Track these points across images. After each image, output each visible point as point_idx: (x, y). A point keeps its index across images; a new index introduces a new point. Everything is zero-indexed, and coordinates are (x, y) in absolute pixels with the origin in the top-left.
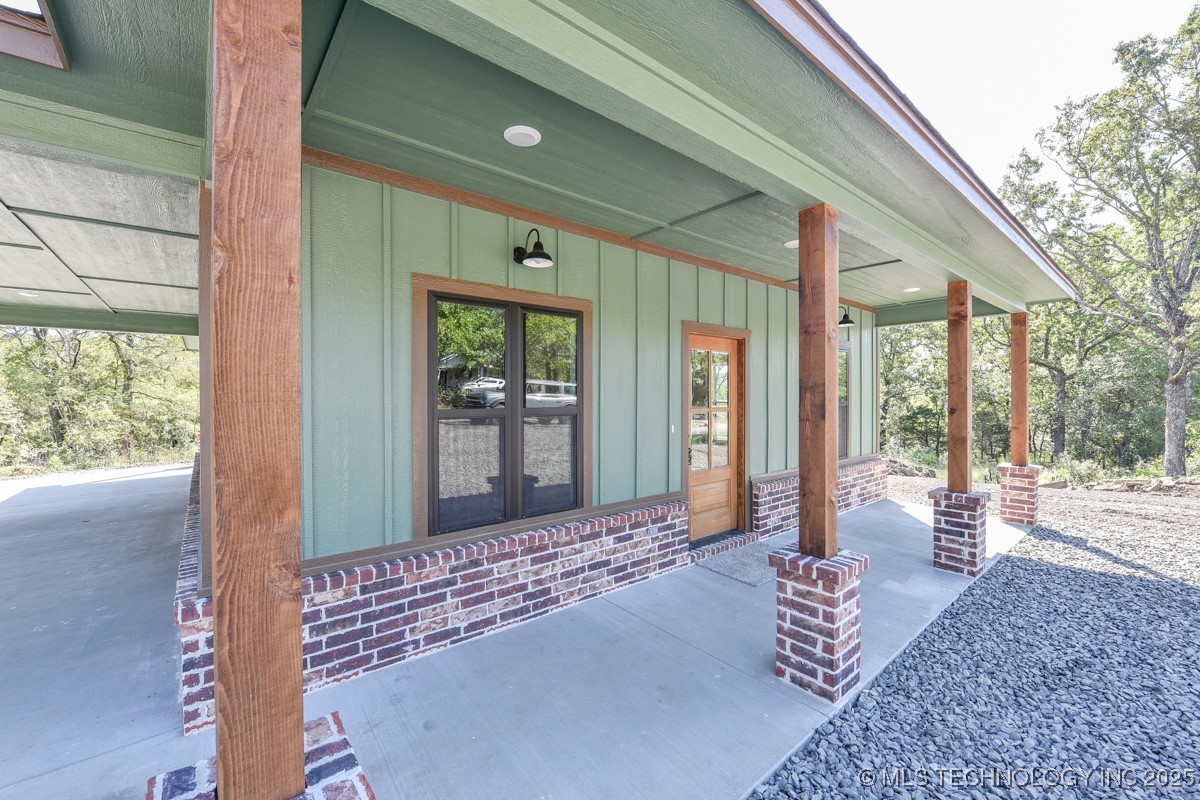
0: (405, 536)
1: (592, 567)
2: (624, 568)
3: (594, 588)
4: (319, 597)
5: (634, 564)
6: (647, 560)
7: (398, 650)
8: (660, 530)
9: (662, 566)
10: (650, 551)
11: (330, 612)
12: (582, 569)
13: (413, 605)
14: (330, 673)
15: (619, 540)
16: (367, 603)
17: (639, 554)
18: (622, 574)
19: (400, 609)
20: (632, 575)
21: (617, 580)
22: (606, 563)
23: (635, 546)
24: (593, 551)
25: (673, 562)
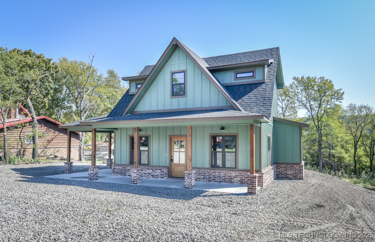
0: (128, 164)
1: (148, 174)
2: (154, 175)
3: (148, 177)
4: (120, 167)
5: (155, 176)
6: (158, 176)
7: (125, 175)
8: (161, 171)
9: (161, 178)
10: (159, 174)
11: (121, 169)
12: (147, 174)
13: (127, 171)
14: (120, 175)
15: (153, 171)
16: (123, 169)
17: (156, 174)
18: (153, 176)
19: (126, 171)
20: (155, 177)
21: (152, 177)
22: (151, 174)
23: (156, 173)
24: (148, 171)
25: (164, 178)
